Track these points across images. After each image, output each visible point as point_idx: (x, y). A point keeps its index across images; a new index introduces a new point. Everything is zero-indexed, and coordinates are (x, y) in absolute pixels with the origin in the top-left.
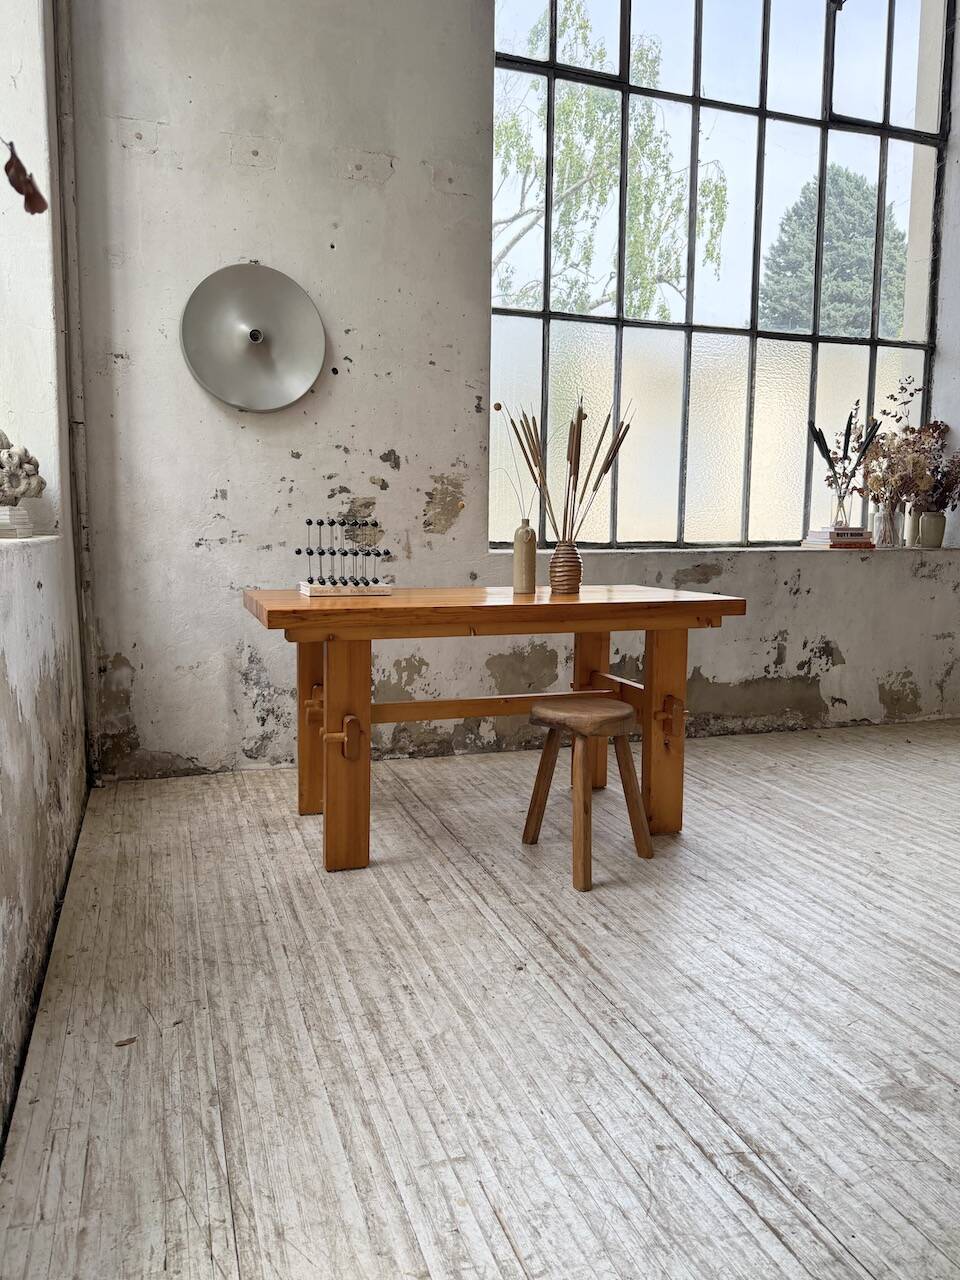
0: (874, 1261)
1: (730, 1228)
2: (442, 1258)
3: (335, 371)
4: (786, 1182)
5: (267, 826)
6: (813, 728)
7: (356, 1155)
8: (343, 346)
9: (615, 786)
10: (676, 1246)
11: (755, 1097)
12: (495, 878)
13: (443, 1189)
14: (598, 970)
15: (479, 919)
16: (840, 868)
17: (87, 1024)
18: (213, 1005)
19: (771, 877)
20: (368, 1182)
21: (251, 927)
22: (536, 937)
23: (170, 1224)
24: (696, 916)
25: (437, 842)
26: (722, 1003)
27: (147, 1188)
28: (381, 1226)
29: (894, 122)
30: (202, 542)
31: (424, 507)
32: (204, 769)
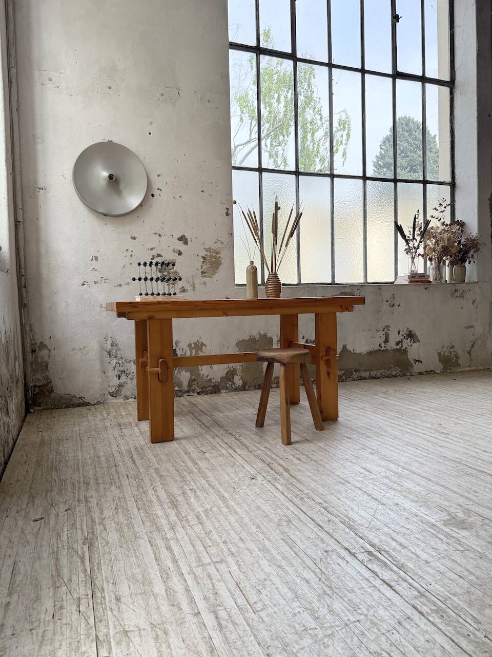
0: (442, 594)
1: (364, 584)
2: (207, 606)
3: (153, 195)
4: (394, 563)
5: (120, 426)
6: (405, 375)
7: (161, 562)
8: (157, 183)
9: (304, 402)
10: (335, 594)
11: (378, 527)
12: (241, 442)
13: (209, 576)
14: (294, 478)
15: (232, 459)
16: (421, 431)
17: (17, 512)
18: (87, 501)
19: (384, 436)
20: (168, 574)
21: (109, 468)
22: (261, 465)
23: (57, 598)
24: (346, 453)
25: (211, 428)
26: (360, 489)
27: (46, 583)
28: (174, 593)
29: (428, 75)
30: (85, 283)
31: (201, 264)
32: (88, 403)
